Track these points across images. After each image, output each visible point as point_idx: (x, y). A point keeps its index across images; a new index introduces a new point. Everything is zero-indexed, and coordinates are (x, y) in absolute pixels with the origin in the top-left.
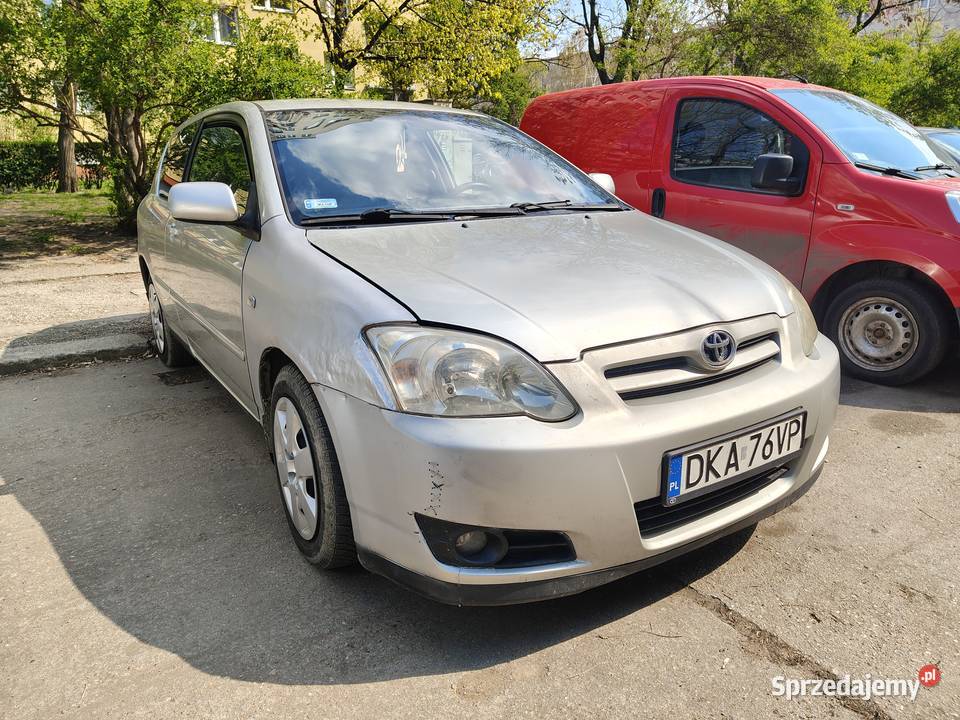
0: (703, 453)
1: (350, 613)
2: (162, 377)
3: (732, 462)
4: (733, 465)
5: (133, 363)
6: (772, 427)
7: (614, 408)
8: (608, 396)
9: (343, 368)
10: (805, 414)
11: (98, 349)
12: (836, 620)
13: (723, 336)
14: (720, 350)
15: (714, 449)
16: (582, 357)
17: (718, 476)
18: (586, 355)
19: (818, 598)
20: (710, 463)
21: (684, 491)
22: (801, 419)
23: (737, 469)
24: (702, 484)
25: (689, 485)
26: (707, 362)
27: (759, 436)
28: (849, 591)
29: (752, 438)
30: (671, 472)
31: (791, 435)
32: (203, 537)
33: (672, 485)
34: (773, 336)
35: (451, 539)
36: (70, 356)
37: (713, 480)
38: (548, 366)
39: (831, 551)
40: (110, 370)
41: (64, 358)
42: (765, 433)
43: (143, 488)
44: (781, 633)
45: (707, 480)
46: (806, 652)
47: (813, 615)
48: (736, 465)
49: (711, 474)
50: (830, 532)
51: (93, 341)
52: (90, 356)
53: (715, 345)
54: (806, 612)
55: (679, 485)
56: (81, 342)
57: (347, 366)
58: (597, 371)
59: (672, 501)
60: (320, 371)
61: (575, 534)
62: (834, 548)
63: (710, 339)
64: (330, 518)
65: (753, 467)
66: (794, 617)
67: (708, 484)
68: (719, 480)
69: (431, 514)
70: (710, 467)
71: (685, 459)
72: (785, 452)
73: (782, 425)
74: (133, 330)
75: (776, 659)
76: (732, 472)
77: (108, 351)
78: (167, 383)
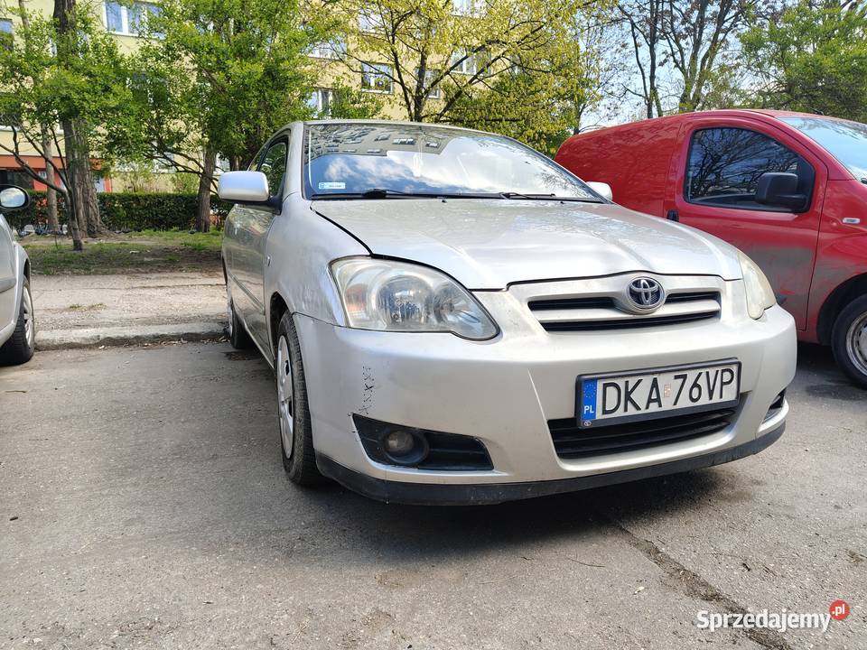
0: (621, 383)
1: (311, 518)
2: (228, 355)
3: (654, 396)
4: (654, 401)
5: (210, 344)
6: (700, 371)
7: (533, 333)
8: (529, 323)
9: (313, 296)
10: (739, 365)
11: (185, 332)
12: (767, 570)
13: (652, 284)
14: (646, 294)
15: (632, 381)
16: (508, 289)
17: (638, 408)
18: (511, 287)
19: (755, 553)
20: (628, 394)
21: (599, 416)
22: (735, 369)
23: (660, 406)
24: (620, 413)
25: (605, 412)
26: (631, 304)
27: (685, 377)
28: (791, 550)
29: (676, 377)
30: (584, 395)
31: (723, 384)
32: (215, 457)
33: (586, 408)
34: (714, 295)
35: (380, 438)
36: (163, 336)
37: (632, 411)
38: (473, 293)
39: (784, 518)
40: (192, 347)
41: (158, 337)
42: (692, 376)
43: (183, 422)
44: (705, 574)
45: (626, 410)
46: (724, 592)
47: (744, 564)
48: (658, 400)
49: (629, 404)
50: (789, 503)
51: (183, 325)
52: (178, 337)
53: (642, 290)
54: (740, 561)
55: (594, 409)
56: (173, 326)
57: (316, 294)
58: (520, 301)
59: (587, 424)
60: (298, 301)
61: (490, 442)
62: (788, 517)
63: (637, 283)
64: (300, 431)
65: (678, 407)
66: (724, 564)
67: (626, 414)
68: (639, 412)
69: (364, 414)
70: (628, 398)
71: (600, 385)
72: (716, 399)
73: (712, 372)
74: (215, 321)
75: (692, 593)
76: (654, 408)
77: (192, 334)
78: (230, 359)
